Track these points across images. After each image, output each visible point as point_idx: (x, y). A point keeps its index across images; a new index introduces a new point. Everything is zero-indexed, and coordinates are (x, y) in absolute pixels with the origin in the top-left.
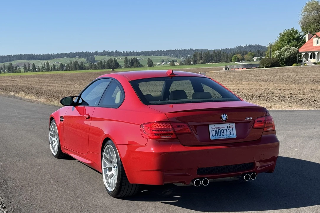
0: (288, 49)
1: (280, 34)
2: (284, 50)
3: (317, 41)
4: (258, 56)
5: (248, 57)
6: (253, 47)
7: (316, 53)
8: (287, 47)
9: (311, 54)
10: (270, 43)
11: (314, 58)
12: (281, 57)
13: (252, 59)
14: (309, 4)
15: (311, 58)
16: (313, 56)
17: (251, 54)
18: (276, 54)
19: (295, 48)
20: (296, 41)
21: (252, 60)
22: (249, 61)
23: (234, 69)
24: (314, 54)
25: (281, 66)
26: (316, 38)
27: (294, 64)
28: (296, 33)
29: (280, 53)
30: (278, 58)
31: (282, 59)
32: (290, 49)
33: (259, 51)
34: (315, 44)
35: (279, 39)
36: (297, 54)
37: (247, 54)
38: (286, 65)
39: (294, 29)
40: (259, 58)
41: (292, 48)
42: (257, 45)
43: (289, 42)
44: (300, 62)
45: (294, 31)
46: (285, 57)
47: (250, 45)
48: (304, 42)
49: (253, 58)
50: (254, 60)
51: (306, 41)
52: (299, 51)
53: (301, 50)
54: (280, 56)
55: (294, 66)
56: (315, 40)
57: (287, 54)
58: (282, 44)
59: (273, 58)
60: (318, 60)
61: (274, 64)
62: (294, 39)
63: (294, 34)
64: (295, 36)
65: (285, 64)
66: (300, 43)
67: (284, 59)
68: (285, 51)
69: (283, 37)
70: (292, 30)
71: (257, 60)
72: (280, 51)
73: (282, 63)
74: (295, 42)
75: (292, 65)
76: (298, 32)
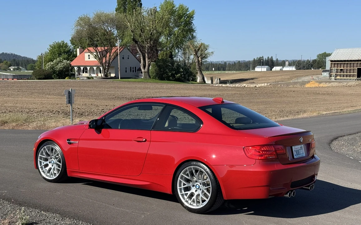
0: (60, 61)
1: (50, 46)
2: (56, 62)
3: (89, 56)
4: (14, 66)
5: (3, 65)
6: (7, 56)
7: (88, 68)
8: (59, 60)
9: (83, 69)
10: (42, 54)
11: (86, 72)
12: (53, 70)
13: (8, 68)
14: (81, 19)
15: (83, 73)
16: (85, 71)
17: (7, 63)
18: (48, 66)
19: (67, 61)
20: (66, 54)
21: (8, 70)
22: (5, 70)
23: (3, 79)
24: (86, 69)
25: (53, 79)
26: (88, 53)
27: (67, 78)
28: (66, 46)
29: (52, 65)
30: (51, 70)
31: (54, 72)
32: (61, 62)
33: (14, 60)
34: (87, 59)
35: (49, 51)
36: (69, 68)
37: (3, 63)
38: (59, 78)
39: (64, 42)
40: (16, 67)
41: (64, 61)
42: (11, 54)
43: (60, 54)
44: (72, 76)
45: (64, 44)
46: (58, 69)
47: (3, 53)
48: (75, 56)
49: (10, 68)
50: (10, 70)
51: (78, 56)
52: (71, 65)
53: (73, 63)
54: (52, 68)
55: (67, 79)
56: (86, 55)
57: (60, 66)
58: (53, 56)
59: (46, 70)
60: (90, 75)
61: (48, 76)
62: (64, 52)
63: (65, 47)
64: (65, 49)
65: (57, 77)
66: (71, 56)
67: (56, 72)
68: (58, 64)
69: (53, 49)
70: (62, 42)
71: (14, 69)
72: (52, 63)
73: (54, 76)
74: (66, 56)
75: (65, 79)
76: (68, 45)
